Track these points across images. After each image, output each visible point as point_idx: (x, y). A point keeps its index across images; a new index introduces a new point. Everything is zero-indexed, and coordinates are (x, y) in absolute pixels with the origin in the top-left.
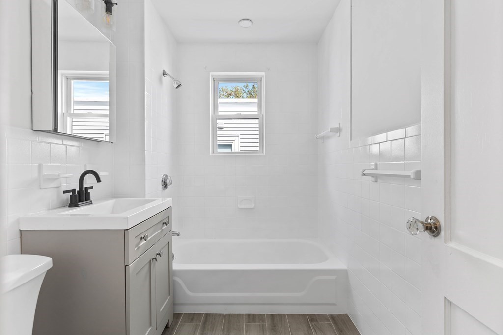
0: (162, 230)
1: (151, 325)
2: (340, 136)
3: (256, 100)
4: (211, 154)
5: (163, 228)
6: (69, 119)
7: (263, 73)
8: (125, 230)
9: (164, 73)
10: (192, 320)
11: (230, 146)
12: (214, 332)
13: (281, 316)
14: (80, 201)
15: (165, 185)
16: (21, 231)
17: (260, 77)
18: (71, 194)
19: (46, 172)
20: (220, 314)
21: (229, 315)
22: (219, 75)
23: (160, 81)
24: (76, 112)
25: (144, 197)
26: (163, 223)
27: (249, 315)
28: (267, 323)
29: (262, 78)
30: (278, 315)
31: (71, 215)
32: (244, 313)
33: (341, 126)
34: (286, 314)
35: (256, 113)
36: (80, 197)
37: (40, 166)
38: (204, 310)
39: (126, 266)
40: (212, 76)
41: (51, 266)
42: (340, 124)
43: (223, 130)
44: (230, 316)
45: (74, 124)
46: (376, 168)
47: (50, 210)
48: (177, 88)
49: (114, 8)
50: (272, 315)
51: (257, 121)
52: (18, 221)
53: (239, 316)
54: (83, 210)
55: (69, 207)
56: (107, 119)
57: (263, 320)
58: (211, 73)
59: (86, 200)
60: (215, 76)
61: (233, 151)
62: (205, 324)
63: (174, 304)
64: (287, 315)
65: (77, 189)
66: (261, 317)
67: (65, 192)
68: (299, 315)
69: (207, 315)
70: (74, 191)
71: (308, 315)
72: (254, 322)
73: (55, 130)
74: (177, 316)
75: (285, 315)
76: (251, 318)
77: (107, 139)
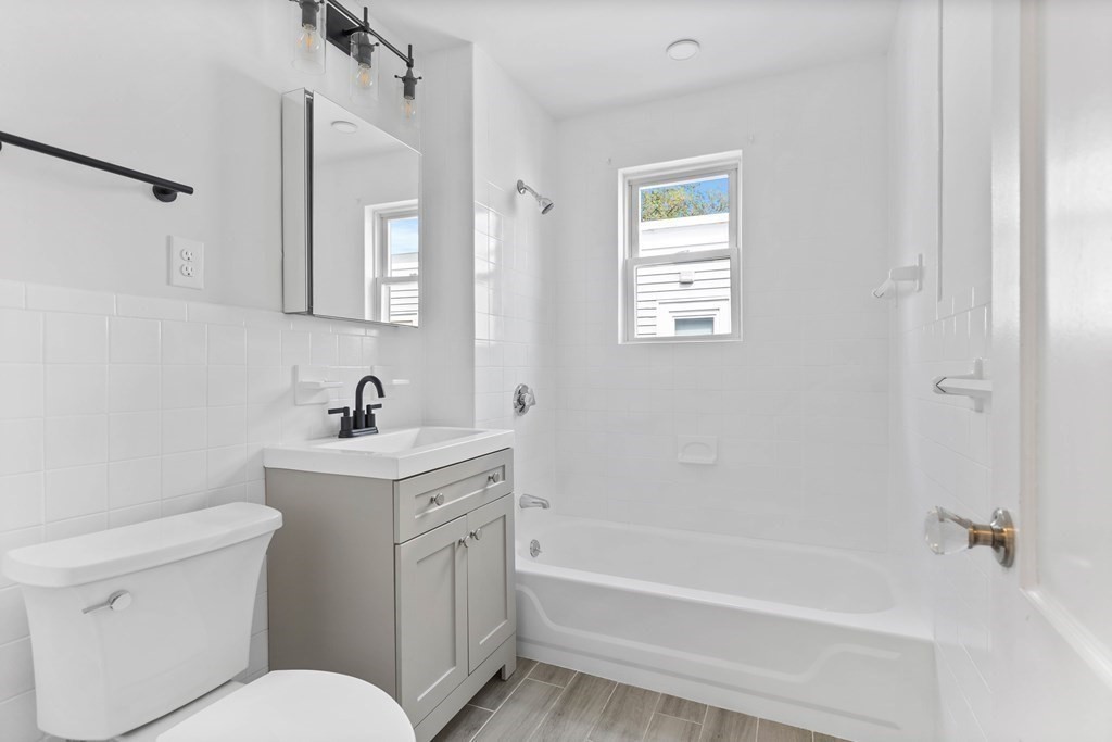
0: (486, 490)
1: (455, 665)
2: (920, 289)
3: (724, 216)
4: (620, 343)
5: (489, 487)
6: (384, 287)
7: (739, 153)
8: (394, 481)
9: (520, 187)
10: (550, 678)
11: (709, 322)
12: (584, 712)
13: (744, 720)
14: (356, 427)
15: (521, 405)
16: (265, 468)
17: (734, 162)
18: (342, 414)
19: (304, 378)
20: (609, 681)
21: (628, 687)
22: (639, 173)
23: (511, 204)
24: (395, 274)
25: (473, 426)
26: (489, 478)
27: (669, 698)
28: (705, 725)
29: (737, 164)
30: (739, 714)
31: (343, 451)
32: (661, 692)
33: (924, 264)
34: (759, 716)
35: (726, 246)
36: (357, 422)
37: (295, 370)
38: (578, 665)
39: (395, 545)
40: (625, 176)
41: (280, 525)
42: (920, 257)
43: (692, 287)
44: (628, 690)
45: (393, 295)
46: (979, 376)
47: (310, 439)
48: (543, 212)
49: (418, 87)
50: (723, 712)
51: (726, 264)
52: (262, 453)
53: (646, 694)
54: (361, 443)
55: (340, 437)
56: (415, 286)
57: (698, 716)
58: (621, 172)
59: (367, 426)
60: (634, 174)
61: (716, 332)
62: (572, 691)
63: (520, 639)
64: (761, 720)
65: (352, 408)
66: (696, 709)
67: (331, 412)
68: (793, 728)
69: (582, 676)
70: (346, 410)
71: (815, 733)
72: (676, 715)
73: (310, 312)
74: (524, 664)
75: (754, 719)
76: (673, 704)
77: (415, 320)
